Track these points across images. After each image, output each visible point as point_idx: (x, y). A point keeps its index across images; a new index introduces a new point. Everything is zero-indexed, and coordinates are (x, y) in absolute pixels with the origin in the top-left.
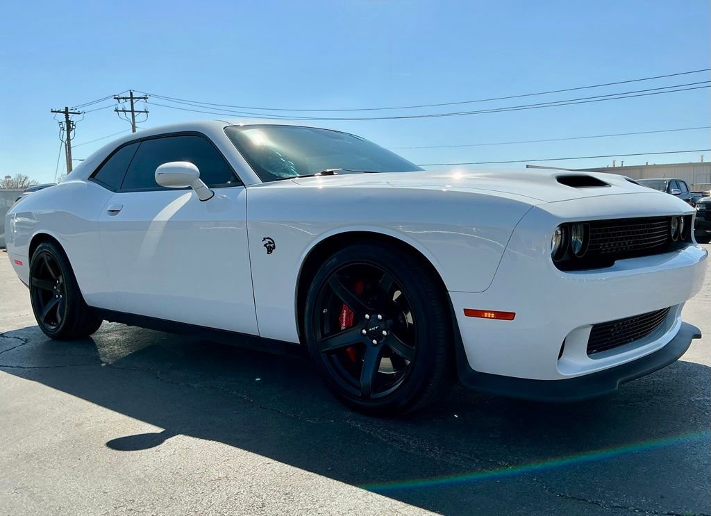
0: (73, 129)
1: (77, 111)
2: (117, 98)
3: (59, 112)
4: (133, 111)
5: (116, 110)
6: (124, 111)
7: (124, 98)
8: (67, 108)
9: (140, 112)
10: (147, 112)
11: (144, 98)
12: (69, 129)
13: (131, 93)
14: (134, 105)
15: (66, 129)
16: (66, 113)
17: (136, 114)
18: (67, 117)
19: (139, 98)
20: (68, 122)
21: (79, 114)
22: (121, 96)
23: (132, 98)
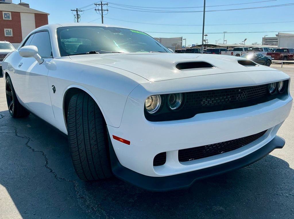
0: (79, 18)
1: (81, 10)
2: (96, 4)
3: (74, 10)
4: (102, 10)
5: (96, 10)
6: (99, 10)
7: (98, 4)
8: (77, 9)
9: (105, 10)
10: (107, 10)
11: (107, 4)
12: (78, 18)
13: (101, 2)
14: (103, 7)
15: (77, 18)
16: (77, 11)
17: (103, 11)
18: (77, 13)
19: (105, 4)
20: (78, 15)
21: (82, 11)
22: (97, 3)
23: (102, 4)
